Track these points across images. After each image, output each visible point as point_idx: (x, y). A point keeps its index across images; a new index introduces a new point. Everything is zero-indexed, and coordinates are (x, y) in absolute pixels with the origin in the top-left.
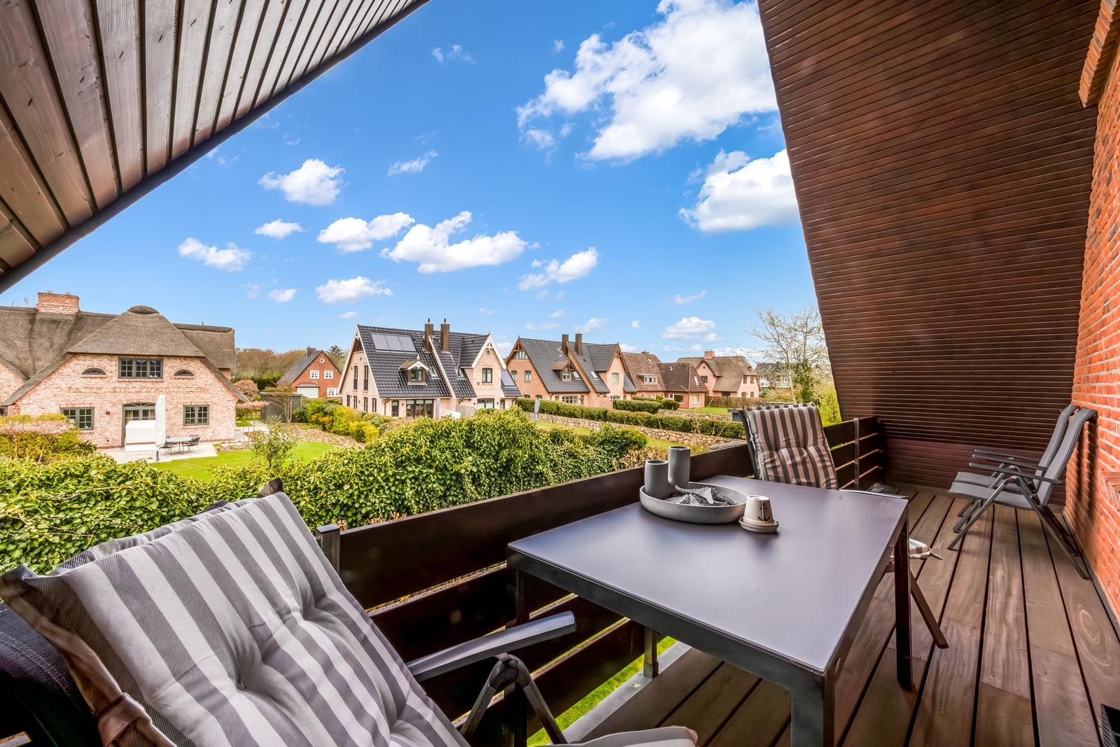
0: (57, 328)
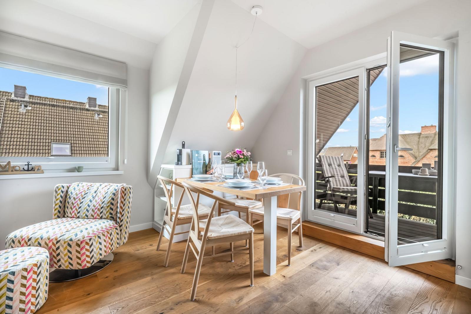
0: (427, 140)
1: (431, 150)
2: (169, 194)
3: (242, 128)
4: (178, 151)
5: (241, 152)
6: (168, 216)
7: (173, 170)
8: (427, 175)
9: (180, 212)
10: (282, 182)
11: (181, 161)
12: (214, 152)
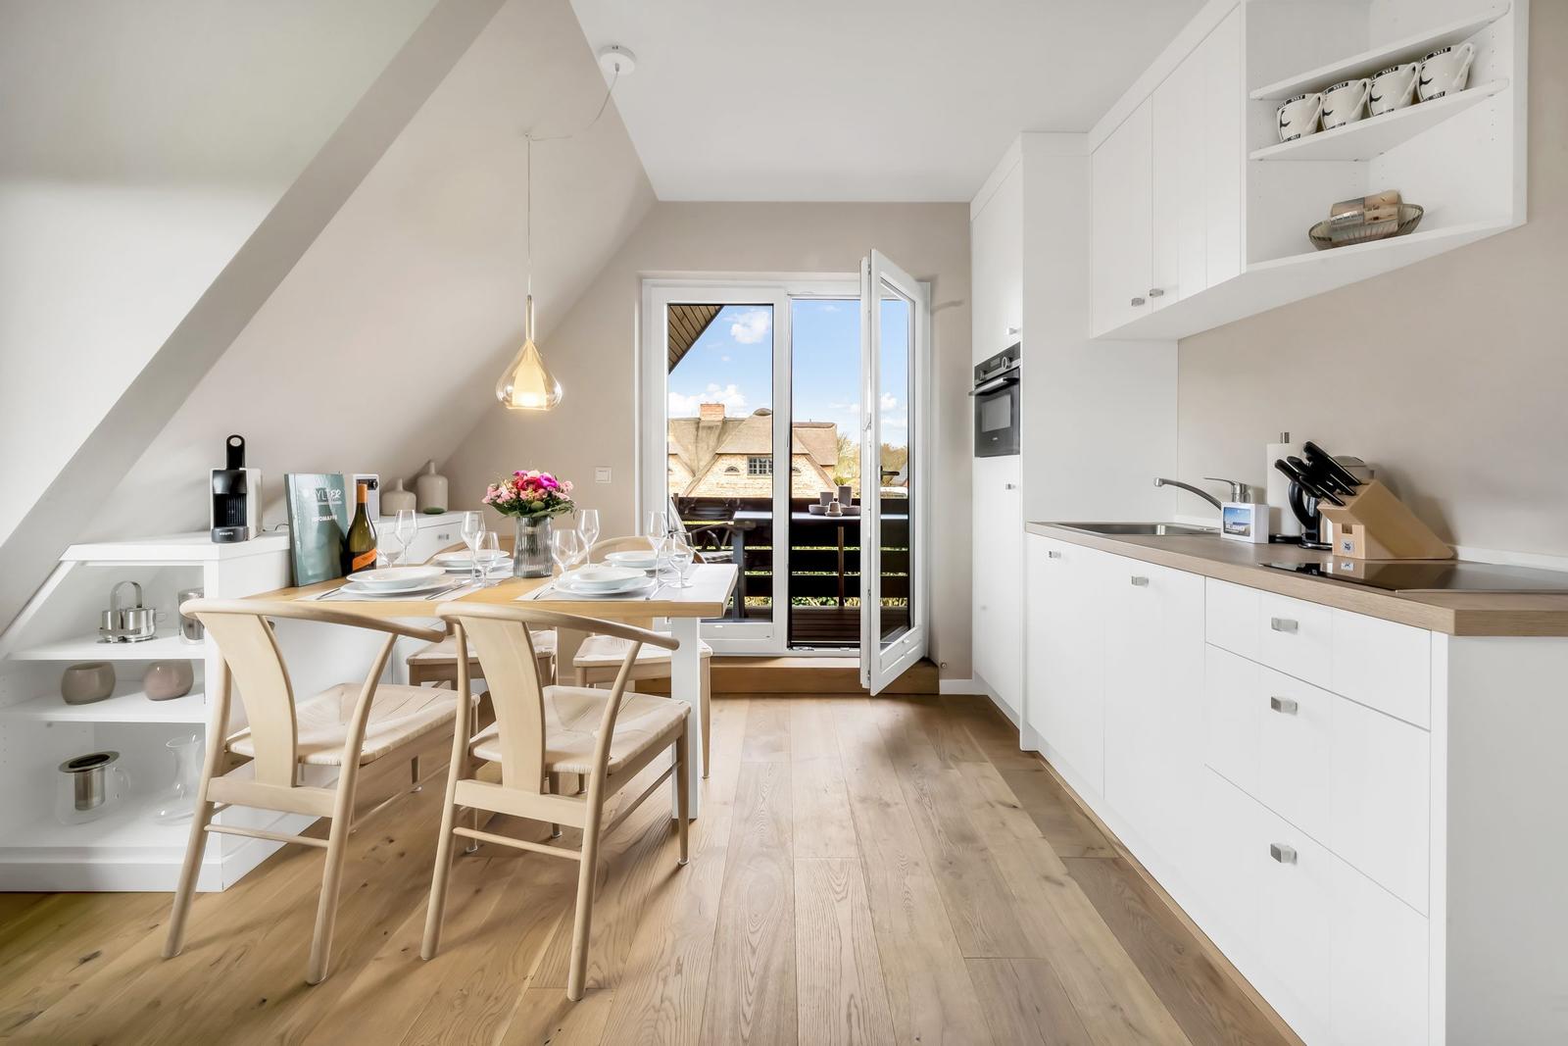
0: (712, 432)
1: (720, 454)
7: (202, 568)
8: (838, 515)
11: (244, 524)
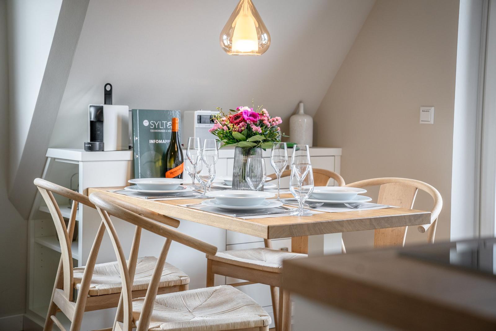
2: (68, 231)
3: (264, 49)
4: (93, 110)
5: (254, 115)
6: (63, 290)
7: (78, 165)
9: (94, 277)
10: (371, 199)
11: (102, 141)
12: (197, 113)
